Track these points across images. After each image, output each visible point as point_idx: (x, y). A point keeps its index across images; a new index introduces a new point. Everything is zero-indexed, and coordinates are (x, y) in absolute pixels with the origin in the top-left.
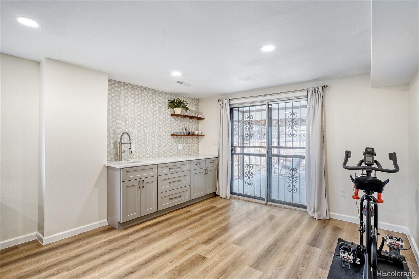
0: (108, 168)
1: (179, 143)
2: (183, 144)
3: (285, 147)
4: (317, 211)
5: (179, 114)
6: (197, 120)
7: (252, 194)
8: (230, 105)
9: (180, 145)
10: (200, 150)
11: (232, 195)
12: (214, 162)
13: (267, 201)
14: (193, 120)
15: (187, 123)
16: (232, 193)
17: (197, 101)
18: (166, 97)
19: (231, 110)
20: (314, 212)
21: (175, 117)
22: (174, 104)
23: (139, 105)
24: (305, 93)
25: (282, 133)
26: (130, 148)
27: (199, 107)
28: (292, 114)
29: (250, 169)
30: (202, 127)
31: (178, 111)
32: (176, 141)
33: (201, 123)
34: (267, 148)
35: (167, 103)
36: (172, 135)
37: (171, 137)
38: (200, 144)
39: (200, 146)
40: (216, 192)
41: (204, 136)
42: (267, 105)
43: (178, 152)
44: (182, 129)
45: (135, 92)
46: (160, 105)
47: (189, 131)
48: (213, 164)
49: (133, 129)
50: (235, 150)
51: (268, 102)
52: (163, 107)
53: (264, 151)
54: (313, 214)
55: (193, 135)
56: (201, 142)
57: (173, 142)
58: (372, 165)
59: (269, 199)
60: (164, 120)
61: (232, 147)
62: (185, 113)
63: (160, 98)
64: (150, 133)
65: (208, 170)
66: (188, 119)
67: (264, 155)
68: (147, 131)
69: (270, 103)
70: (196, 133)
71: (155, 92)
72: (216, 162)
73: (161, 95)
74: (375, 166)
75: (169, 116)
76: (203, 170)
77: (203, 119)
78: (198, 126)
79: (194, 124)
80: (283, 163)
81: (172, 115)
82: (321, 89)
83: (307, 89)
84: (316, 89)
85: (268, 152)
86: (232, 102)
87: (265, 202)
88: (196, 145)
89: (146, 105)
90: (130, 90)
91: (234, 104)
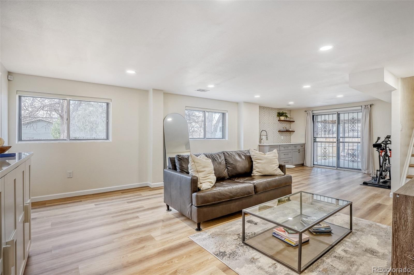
0: (259, 145)
1: (282, 136)
2: (283, 136)
3: (348, 137)
4: (367, 170)
5: (283, 120)
6: (290, 122)
7: (327, 164)
8: (313, 114)
9: (282, 137)
10: (291, 140)
11: (314, 166)
12: (302, 146)
13: (337, 168)
14: (288, 122)
15: (285, 125)
16: (314, 165)
17: (290, 111)
18: (276, 111)
19: (313, 116)
20: (365, 170)
21: (280, 121)
22: (280, 114)
23: (266, 116)
24: (360, 108)
25: (346, 129)
26: (267, 138)
27: (291, 115)
28: (353, 118)
29: (326, 151)
30: (292, 127)
31: (282, 118)
32: (281, 134)
33: (292, 124)
34: (337, 138)
35: (276, 114)
36: (279, 131)
37: (278, 132)
38: (291, 136)
39: (291, 138)
40: (304, 164)
41: (294, 131)
42: (337, 114)
43: (281, 141)
44: (283, 128)
45: (264, 110)
46: (274, 115)
47: (287, 129)
48: (302, 147)
49: (264, 128)
50: (315, 140)
51: (338, 112)
52: (275, 116)
53: (335, 140)
54: (365, 171)
55: (289, 131)
56: (293, 135)
57: (279, 135)
58: (388, 142)
59: (338, 166)
60: (275, 123)
61: (314, 137)
62: (286, 119)
63: (274, 112)
64: (270, 130)
65: (300, 150)
66: (286, 122)
67: (335, 142)
68: (269, 130)
69: (338, 113)
70: (290, 130)
71: (272, 108)
72: (304, 147)
73: (274, 110)
74: (389, 142)
75: (277, 121)
76: (297, 150)
77: (294, 122)
78: (290, 126)
79: (288, 125)
80: (347, 151)
81: (278, 120)
82: (369, 106)
83: (361, 106)
84: (366, 106)
85: (337, 140)
86: (314, 112)
87: (336, 168)
88: (289, 137)
89: (268, 116)
90: (262, 109)
91: (315, 113)
